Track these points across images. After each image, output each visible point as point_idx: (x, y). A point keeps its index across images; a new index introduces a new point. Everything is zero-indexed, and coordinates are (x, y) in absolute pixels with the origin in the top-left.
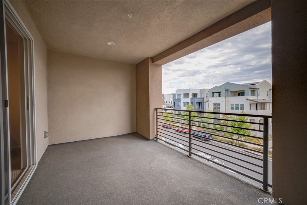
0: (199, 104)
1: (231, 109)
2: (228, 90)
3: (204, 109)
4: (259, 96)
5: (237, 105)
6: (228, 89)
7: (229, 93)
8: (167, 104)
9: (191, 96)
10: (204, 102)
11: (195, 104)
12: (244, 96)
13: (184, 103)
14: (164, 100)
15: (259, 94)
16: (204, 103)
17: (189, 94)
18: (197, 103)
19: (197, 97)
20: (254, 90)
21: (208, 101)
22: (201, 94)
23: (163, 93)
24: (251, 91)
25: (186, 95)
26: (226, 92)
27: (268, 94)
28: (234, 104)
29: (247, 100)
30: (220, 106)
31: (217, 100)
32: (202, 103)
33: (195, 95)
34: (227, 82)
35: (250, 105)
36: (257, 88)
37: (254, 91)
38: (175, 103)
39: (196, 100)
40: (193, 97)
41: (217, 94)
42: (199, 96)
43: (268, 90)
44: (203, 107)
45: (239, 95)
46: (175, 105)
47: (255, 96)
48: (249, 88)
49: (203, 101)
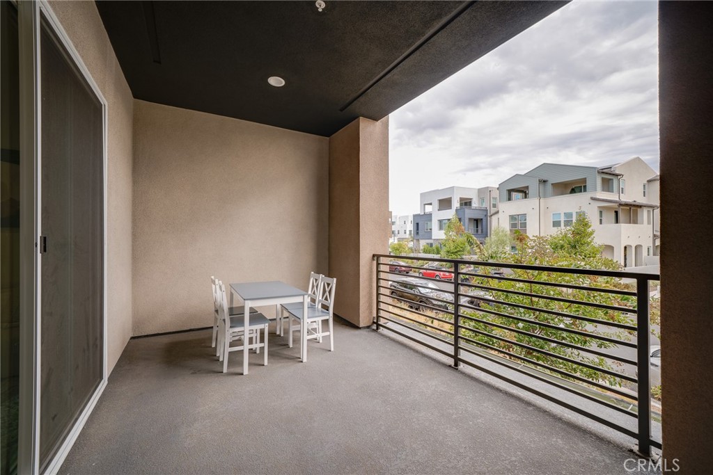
0: (477, 222)
1: (554, 226)
2: (545, 181)
3: (487, 232)
4: (622, 193)
5: (568, 215)
6: (545, 179)
7: (549, 187)
8: (399, 236)
9: (456, 204)
10: (489, 214)
11: (467, 221)
12: (585, 191)
13: (440, 221)
14: (394, 228)
15: (622, 189)
16: (489, 218)
17: (451, 198)
18: (470, 219)
19: (471, 205)
20: (609, 177)
21: (497, 212)
22: (482, 200)
23: (390, 210)
24: (603, 179)
25: (445, 203)
26: (541, 187)
27: (644, 192)
28: (560, 214)
29: (591, 202)
30: (527, 221)
31: (518, 206)
32: (484, 221)
33: (466, 203)
34: (544, 164)
35: (601, 212)
36: (617, 172)
37: (610, 181)
38: (418, 224)
39: (469, 214)
40: (461, 204)
41: (520, 195)
42: (475, 204)
43: (645, 182)
44: (484, 230)
45: (573, 191)
46: (418, 229)
47: (613, 192)
48: (598, 172)
49: (486, 216)
